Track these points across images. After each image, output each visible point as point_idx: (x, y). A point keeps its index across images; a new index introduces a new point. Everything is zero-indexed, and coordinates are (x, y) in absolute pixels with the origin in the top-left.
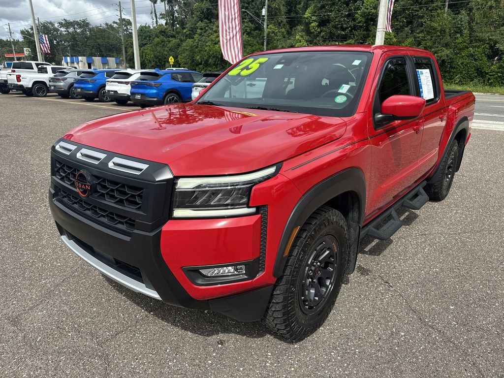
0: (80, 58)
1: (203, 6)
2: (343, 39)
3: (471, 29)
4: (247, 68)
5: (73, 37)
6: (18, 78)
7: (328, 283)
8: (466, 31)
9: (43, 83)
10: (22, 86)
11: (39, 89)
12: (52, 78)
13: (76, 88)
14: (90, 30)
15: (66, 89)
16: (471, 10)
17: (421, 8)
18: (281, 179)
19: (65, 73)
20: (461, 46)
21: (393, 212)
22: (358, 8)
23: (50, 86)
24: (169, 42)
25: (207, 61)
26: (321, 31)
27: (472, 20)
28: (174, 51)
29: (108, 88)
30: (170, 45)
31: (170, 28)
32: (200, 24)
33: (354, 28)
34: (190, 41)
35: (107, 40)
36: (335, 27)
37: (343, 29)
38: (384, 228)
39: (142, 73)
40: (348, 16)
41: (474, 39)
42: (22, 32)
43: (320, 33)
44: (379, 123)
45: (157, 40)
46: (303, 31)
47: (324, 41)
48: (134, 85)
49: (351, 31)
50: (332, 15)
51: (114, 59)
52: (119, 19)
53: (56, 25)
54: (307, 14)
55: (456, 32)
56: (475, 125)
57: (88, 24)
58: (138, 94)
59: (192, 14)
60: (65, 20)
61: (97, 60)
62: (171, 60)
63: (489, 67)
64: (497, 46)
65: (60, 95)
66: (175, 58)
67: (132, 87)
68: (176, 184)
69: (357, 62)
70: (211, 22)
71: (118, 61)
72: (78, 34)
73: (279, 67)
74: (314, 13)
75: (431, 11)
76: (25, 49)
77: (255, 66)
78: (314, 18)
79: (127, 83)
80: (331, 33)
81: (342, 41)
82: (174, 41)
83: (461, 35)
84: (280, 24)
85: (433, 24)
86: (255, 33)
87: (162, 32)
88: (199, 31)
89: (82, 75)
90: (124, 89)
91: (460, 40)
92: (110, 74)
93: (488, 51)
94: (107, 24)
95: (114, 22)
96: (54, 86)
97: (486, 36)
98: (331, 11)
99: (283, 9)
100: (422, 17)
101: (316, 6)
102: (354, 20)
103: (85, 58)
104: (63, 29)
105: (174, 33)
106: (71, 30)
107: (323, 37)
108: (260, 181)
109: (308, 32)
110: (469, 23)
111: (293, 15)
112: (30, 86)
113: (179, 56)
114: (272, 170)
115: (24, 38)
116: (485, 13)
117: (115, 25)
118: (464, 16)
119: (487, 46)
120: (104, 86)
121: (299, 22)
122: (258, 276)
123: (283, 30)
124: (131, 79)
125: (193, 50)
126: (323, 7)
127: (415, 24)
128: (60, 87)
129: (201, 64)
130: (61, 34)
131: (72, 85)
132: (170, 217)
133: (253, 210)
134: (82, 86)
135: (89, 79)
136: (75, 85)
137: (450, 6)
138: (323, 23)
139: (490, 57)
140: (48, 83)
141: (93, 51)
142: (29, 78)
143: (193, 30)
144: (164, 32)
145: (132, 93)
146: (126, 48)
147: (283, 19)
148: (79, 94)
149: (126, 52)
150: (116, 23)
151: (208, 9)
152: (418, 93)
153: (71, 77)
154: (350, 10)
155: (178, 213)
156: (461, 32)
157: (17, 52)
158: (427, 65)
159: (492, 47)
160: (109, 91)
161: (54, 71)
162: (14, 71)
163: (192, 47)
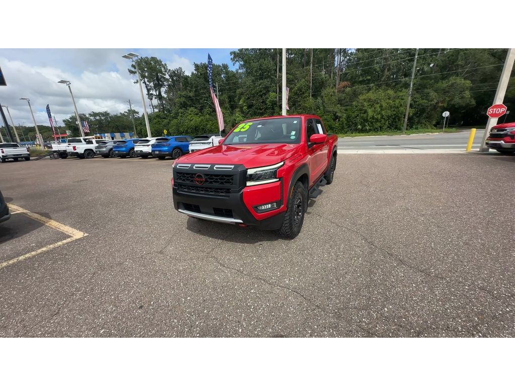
0: (106, 134)
1: (181, 100)
2: (262, 114)
3: (324, 106)
4: (243, 128)
5: (100, 122)
6: (74, 148)
7: (300, 214)
8: (321, 108)
9: (91, 150)
10: (77, 153)
11: (89, 154)
12: (97, 147)
13: (115, 151)
14: (110, 117)
15: (107, 152)
16: (322, 97)
17: (298, 97)
18: (285, 167)
19: (106, 143)
20: (320, 115)
21: (315, 187)
22: (267, 98)
23: (96, 151)
24: (163, 121)
25: (187, 131)
26: (249, 111)
27: (323, 102)
28: (166, 126)
29: (136, 149)
30: (163, 123)
31: (162, 114)
32: (180, 110)
33: (267, 109)
34: (175, 121)
35: (122, 123)
36: (256, 108)
37: (260, 109)
38: (314, 193)
39: (157, 139)
40: (262, 102)
41: (326, 112)
42: (64, 121)
43: (249, 112)
44: (309, 146)
45: (155, 121)
46: (239, 111)
47: (252, 116)
48: (153, 146)
49: (265, 110)
50: (254, 102)
51: (128, 134)
52: (128, 110)
53: (87, 116)
54: (241, 102)
55: (317, 108)
56: (338, 152)
57: (108, 114)
58: (157, 151)
59: (175, 105)
60: (93, 112)
61: (118, 135)
62: (165, 132)
63: (335, 125)
64: (337, 114)
65: (103, 156)
66: (168, 130)
67: (152, 147)
68: (247, 172)
69: (295, 122)
70: (187, 109)
71: (131, 134)
72: (103, 120)
73: (260, 126)
74: (244, 102)
75: (304, 98)
76: (67, 131)
77: (247, 127)
78: (245, 104)
79: (148, 146)
80: (255, 112)
81: (261, 116)
82: (166, 121)
83: (320, 110)
84: (226, 108)
85: (305, 105)
86: (213, 114)
87: (158, 116)
88: (180, 114)
89: (118, 143)
90: (147, 149)
91: (319, 112)
92: (136, 142)
93: (333, 117)
94: (121, 113)
95: (125, 112)
96: (99, 151)
97: (331, 109)
98: (253, 100)
99: (227, 100)
100: (300, 102)
101: (245, 98)
102: (266, 104)
103: (109, 134)
104: (92, 118)
105: (165, 116)
106: (98, 118)
107: (250, 114)
108: (279, 168)
109: (243, 112)
110: (322, 103)
111: (232, 103)
112: (83, 152)
113: (170, 130)
114: (282, 163)
115: (66, 124)
116: (329, 98)
117: (126, 114)
118: (319, 100)
119: (333, 115)
120: (134, 148)
121: (236, 107)
122: (281, 207)
123: (228, 111)
124: (150, 143)
125: (177, 125)
126: (249, 98)
127: (297, 105)
128: (103, 151)
129: (183, 132)
130: (91, 120)
131: (111, 149)
132: (245, 186)
133: (278, 180)
134: (118, 149)
135: (123, 145)
136: (114, 149)
137: (312, 96)
138: (250, 107)
139: (335, 120)
140: (94, 150)
141: (114, 130)
142: (81, 148)
143: (177, 114)
144: (159, 116)
145: (152, 151)
146: (136, 126)
147: (227, 105)
148: (117, 154)
149: (136, 129)
150: (126, 112)
151: (184, 102)
152: (319, 133)
153: (110, 145)
154: (263, 99)
155: (249, 184)
156: (319, 108)
157: (61, 134)
158: (319, 122)
159: (335, 115)
160: (137, 151)
161: (97, 142)
162: (70, 144)
163: (177, 123)
